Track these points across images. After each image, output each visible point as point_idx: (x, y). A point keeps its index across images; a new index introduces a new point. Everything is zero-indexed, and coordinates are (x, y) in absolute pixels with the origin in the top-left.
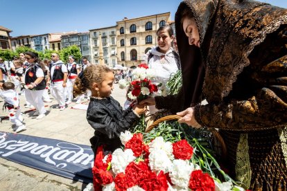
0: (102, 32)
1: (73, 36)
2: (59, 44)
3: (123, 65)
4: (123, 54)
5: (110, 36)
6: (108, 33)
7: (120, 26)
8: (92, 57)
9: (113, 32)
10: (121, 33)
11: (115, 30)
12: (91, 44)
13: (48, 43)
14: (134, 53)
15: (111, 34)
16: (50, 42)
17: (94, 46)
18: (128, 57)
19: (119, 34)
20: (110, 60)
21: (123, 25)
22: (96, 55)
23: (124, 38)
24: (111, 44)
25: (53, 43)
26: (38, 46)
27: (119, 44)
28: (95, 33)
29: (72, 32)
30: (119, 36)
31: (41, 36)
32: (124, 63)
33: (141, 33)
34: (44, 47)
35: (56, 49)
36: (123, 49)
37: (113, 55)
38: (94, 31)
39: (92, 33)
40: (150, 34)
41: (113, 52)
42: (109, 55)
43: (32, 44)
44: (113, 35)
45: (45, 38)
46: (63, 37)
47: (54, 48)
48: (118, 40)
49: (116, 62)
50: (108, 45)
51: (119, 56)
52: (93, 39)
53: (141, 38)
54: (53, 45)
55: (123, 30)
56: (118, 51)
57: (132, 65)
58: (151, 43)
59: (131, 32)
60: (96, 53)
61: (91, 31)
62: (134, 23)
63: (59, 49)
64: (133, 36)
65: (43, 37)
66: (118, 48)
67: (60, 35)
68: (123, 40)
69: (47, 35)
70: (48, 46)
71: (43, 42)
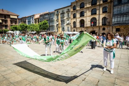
0: (62, 10)
2: (38, 20)
3: (74, 31)
4: (74, 23)
5: (67, 12)
6: (65, 10)
7: (73, 5)
8: (55, 26)
9: (68, 10)
10: (74, 10)
11: (70, 8)
12: (55, 18)
13: (33, 20)
14: (82, 22)
15: (67, 11)
16: (34, 19)
17: (57, 19)
18: (78, 25)
19: (72, 10)
20: (66, 28)
21: (75, 4)
22: (57, 25)
23: (75, 12)
24: (67, 17)
26: (29, 22)
27: (72, 17)
28: (58, 11)
30: (72, 11)
32: (75, 29)
33: (88, 8)
34: (32, 22)
35: (37, 23)
36: (75, 20)
37: (68, 24)
38: (57, 10)
39: (56, 12)
40: (95, 8)
41: (68, 22)
42: (65, 24)
43: (27, 21)
44: (68, 11)
46: (41, 16)
48: (71, 14)
49: (70, 29)
50: (65, 18)
51: (72, 25)
52: (56, 15)
53: (88, 12)
54: (36, 20)
55: (75, 8)
56: (72, 21)
57: (81, 30)
58: (96, 14)
59: (80, 8)
60: (57, 23)
61: (55, 10)
62: (83, 2)
63: (38, 22)
64: (82, 11)
65: (32, 17)
66: (71, 19)
67: (39, 15)
68: (75, 14)
69: (33, 15)
70: (33, 21)
71: (31, 19)
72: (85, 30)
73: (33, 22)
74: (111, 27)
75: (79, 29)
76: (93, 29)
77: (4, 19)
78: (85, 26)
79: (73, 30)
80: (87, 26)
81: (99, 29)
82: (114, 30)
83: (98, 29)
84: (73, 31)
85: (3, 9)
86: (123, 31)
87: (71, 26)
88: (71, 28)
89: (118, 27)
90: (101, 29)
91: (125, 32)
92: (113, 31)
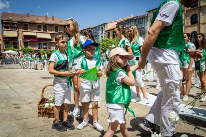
1: (128, 21)
2: (114, 32)
4: (194, 34)
12: (148, 27)
13: (104, 33)
16: (106, 31)
25: (108, 32)
27: (188, 22)
29: (127, 18)
30: (188, 11)
31: (99, 26)
34: (100, 36)
35: (111, 37)
36: (195, 29)
38: (154, 11)
39: (151, 14)
45: (102, 28)
46: (118, 24)
47: (109, 36)
54: (109, 33)
56: (187, 31)
61: (148, 12)
65: (101, 27)
66: (187, 27)
67: (116, 23)
68: (195, 15)
69: (104, 24)
70: (103, 35)
71: (100, 32)
73: (102, 37)
77: (54, 32)
85: (53, 17)
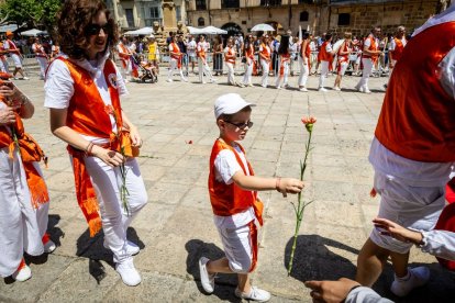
72: (244, 18)
74: (326, 10)
75: (221, 16)
76: (270, 16)
78: (242, 4)
79: (196, 18)
80: (249, 5)
81: (291, 16)
82: (335, 19)
83: (287, 16)
84: (196, 23)
86: (359, 23)
87: (187, 3)
88: (188, 12)
89: (345, 11)
90: (297, 16)
91: (362, 27)
92: (331, 24)
